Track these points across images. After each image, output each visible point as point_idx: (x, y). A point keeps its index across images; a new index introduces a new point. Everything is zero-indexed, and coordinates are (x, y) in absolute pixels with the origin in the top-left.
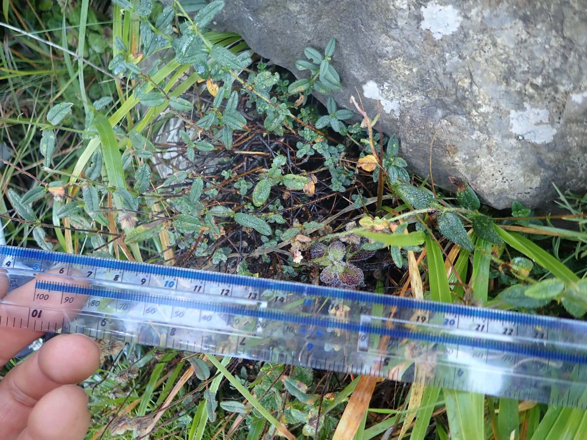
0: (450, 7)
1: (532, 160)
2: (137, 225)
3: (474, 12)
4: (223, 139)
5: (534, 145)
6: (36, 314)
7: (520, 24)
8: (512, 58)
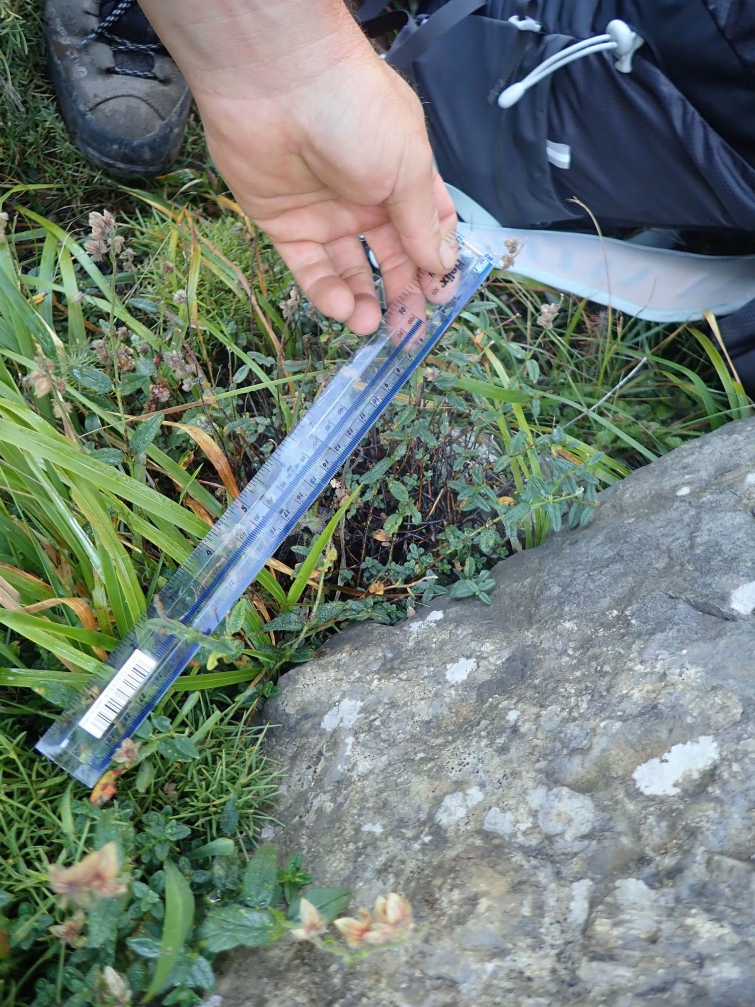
0: (465, 678)
1: (312, 710)
2: (425, 378)
3: (453, 692)
4: (458, 482)
5: (325, 713)
6: (402, 311)
7: (427, 719)
8: (405, 709)
